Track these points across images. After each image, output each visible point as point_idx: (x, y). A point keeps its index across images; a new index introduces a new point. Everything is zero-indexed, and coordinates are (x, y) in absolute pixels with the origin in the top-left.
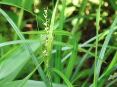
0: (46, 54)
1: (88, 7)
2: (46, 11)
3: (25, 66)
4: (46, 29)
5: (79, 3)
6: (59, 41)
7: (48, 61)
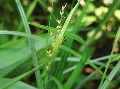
0: (50, 55)
1: (111, 22)
2: (63, 8)
3: (18, 68)
4: (58, 27)
5: (102, 15)
6: (68, 47)
7: (50, 64)
